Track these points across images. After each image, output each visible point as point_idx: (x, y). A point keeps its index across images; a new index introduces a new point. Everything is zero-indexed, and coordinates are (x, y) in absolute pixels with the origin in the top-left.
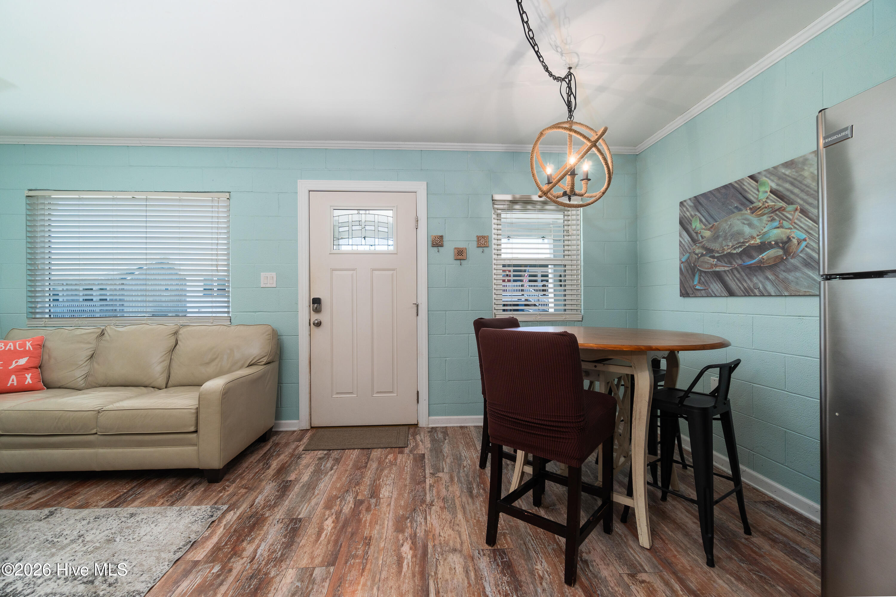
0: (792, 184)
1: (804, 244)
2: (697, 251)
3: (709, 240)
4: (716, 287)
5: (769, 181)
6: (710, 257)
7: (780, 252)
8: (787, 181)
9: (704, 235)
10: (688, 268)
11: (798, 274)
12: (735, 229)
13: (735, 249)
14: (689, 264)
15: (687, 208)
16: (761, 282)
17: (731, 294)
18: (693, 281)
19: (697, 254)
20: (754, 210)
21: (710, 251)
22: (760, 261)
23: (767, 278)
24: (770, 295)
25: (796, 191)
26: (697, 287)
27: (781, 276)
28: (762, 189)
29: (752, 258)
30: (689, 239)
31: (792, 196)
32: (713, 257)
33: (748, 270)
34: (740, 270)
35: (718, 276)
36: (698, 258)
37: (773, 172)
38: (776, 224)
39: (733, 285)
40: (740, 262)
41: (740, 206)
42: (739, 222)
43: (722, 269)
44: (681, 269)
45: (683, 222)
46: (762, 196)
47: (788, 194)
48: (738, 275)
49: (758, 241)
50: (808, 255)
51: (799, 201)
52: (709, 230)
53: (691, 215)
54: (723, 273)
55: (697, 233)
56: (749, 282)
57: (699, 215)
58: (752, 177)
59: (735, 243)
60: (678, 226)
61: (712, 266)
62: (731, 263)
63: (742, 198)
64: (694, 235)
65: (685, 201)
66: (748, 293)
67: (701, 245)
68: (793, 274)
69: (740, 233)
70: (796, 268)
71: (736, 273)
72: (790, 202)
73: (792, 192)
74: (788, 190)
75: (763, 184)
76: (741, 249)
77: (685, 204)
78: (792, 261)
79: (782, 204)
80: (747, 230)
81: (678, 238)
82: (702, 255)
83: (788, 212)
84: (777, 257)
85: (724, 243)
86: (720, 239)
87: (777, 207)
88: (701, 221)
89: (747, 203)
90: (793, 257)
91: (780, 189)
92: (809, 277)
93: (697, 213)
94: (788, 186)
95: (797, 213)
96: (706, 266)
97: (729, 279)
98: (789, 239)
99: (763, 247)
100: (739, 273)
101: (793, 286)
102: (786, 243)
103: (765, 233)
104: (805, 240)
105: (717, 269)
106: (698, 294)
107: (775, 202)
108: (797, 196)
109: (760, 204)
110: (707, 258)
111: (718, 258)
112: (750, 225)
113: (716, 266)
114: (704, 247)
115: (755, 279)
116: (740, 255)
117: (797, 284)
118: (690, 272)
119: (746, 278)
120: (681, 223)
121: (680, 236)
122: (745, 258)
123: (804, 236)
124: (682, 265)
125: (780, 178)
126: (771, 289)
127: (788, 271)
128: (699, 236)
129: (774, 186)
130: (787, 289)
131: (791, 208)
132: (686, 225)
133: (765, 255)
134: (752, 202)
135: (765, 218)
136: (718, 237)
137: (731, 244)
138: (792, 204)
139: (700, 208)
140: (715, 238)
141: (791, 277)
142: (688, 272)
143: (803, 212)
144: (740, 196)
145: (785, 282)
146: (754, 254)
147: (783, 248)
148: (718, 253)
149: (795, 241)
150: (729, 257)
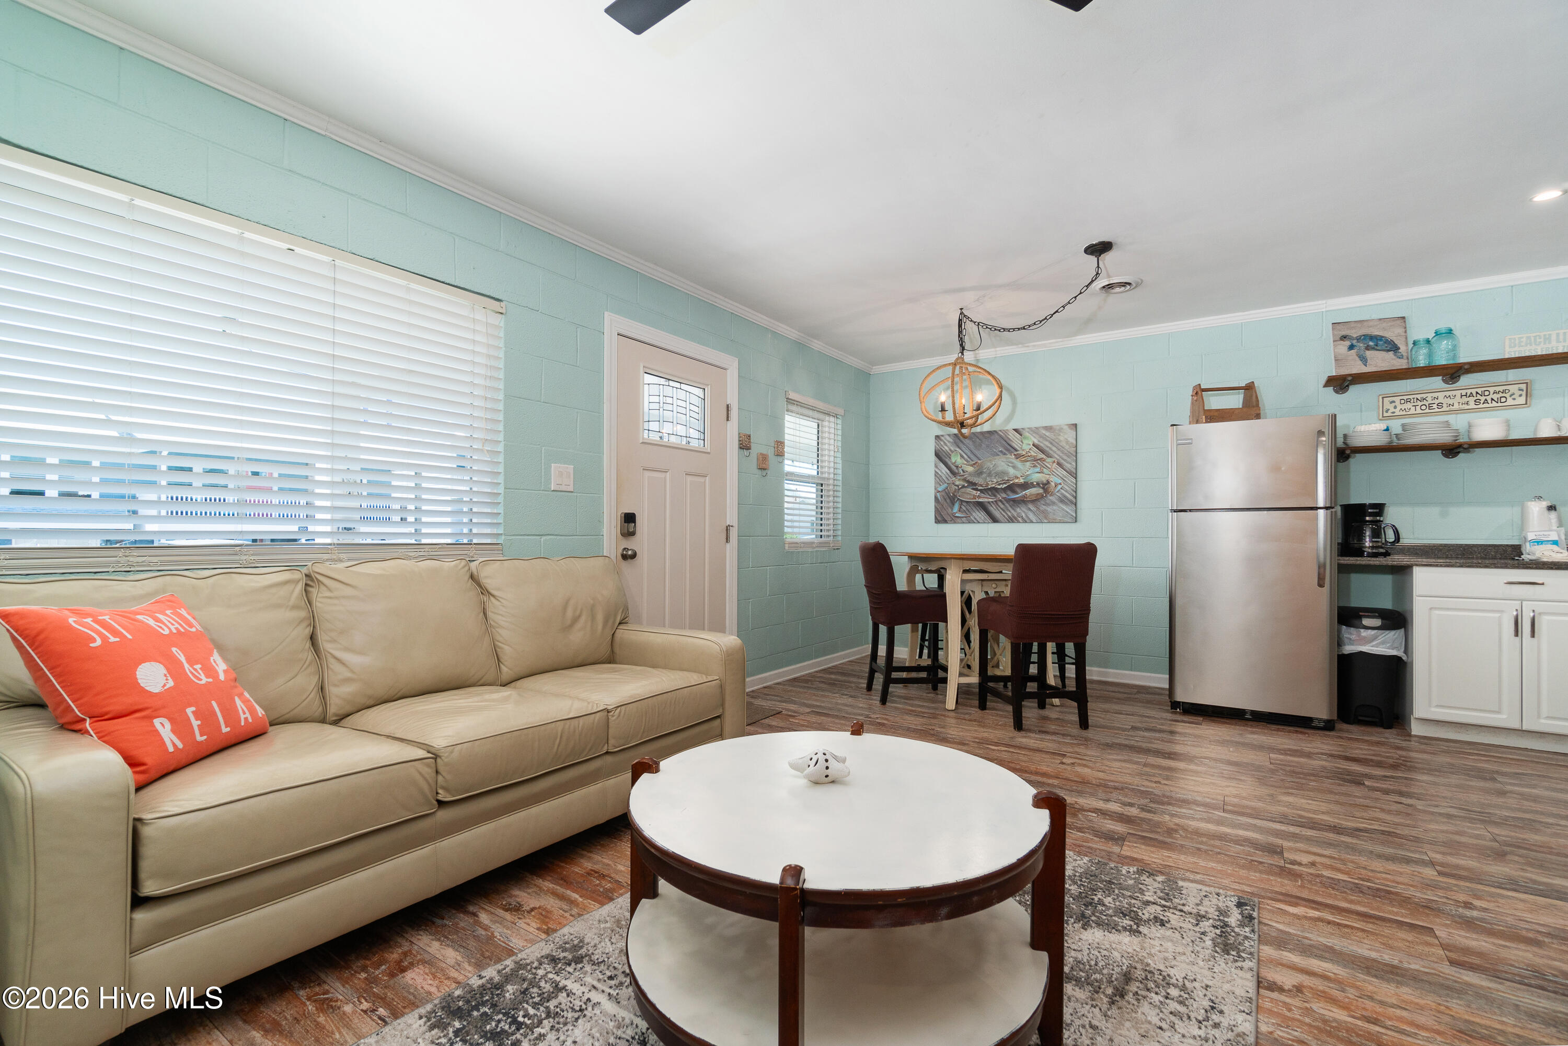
0: (1051, 443)
1: (1060, 487)
2: (957, 483)
3: (970, 474)
4: (979, 514)
5: (1032, 437)
6: (973, 489)
7: (1041, 491)
8: (1047, 440)
9: (965, 469)
10: (946, 497)
11: (1055, 507)
12: (1000, 469)
13: (999, 485)
14: (948, 494)
15: (944, 443)
16: (1024, 512)
17: (995, 520)
18: (952, 509)
19: (958, 486)
20: (1018, 457)
21: (972, 484)
22: (1024, 496)
23: (1030, 509)
24: (1032, 522)
25: (1054, 449)
26: (957, 515)
27: (1041, 508)
28: (1025, 442)
29: (1016, 493)
30: (948, 471)
31: (1051, 452)
32: (977, 490)
33: (1011, 502)
34: (1005, 502)
35: (982, 506)
36: (959, 489)
37: (1035, 431)
38: (1038, 470)
39: (997, 514)
40: (1004, 495)
41: (1004, 451)
42: (1003, 463)
43: (986, 500)
44: (936, 498)
45: (940, 454)
46: (1026, 447)
47: (1048, 449)
48: (1002, 506)
49: (1022, 481)
50: (1062, 494)
51: (1056, 456)
52: (972, 466)
53: (950, 450)
54: (986, 504)
55: (957, 467)
56: (1013, 511)
57: (960, 451)
58: (1016, 430)
59: (999, 480)
60: (933, 457)
61: (974, 497)
62: (995, 496)
63: (1007, 445)
64: (954, 468)
65: (942, 436)
66: (1011, 520)
67: (962, 478)
68: (1051, 507)
69: (1004, 473)
70: (1054, 503)
71: (1000, 504)
72: (1049, 456)
73: (1050, 449)
74: (1048, 447)
75: (1026, 438)
76: (1005, 486)
77: (942, 438)
78: (1051, 498)
79: (1043, 456)
80: (1012, 471)
81: (931, 469)
82: (963, 487)
83: (1048, 463)
84: (1038, 494)
85: (988, 479)
86: (984, 475)
87: (1038, 458)
88: (962, 456)
89: (1012, 450)
90: (1051, 495)
91: (1041, 445)
92: (1063, 510)
93: (958, 449)
94: (1047, 444)
95: (1055, 464)
96: (969, 497)
97: (992, 509)
98: (1048, 482)
99: (1026, 486)
100: (1004, 504)
101: (1051, 516)
102: (1046, 484)
103: (1028, 475)
104: (1060, 484)
105: (981, 500)
106: (959, 520)
107: (1034, 452)
108: (1055, 452)
109: (1024, 453)
110: (969, 490)
111: (980, 490)
112: (1014, 467)
113: (979, 497)
114: (965, 480)
115: (1018, 510)
116: (1004, 490)
117: (1054, 514)
118: (948, 501)
119: (1010, 508)
120: (937, 455)
121: (936, 466)
122: (1009, 492)
123: (1060, 481)
124: (938, 494)
125: (1041, 437)
126: (1031, 516)
127: (1047, 504)
128: (960, 470)
129: (1036, 442)
130: (1046, 518)
131: (1049, 460)
132: (943, 458)
133: (1028, 492)
134: (1016, 450)
135: (1028, 464)
136: (981, 473)
137: (995, 481)
138: (1051, 457)
139: (961, 445)
140: (979, 473)
141: (1049, 509)
142: (945, 500)
143: (1059, 464)
144: (1004, 443)
145: (1045, 513)
146: (1018, 490)
147: (1043, 488)
148: (981, 486)
149: (1053, 484)
150: (994, 491)
